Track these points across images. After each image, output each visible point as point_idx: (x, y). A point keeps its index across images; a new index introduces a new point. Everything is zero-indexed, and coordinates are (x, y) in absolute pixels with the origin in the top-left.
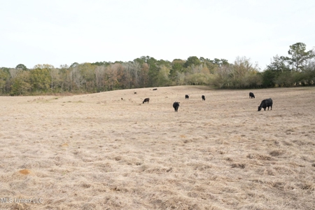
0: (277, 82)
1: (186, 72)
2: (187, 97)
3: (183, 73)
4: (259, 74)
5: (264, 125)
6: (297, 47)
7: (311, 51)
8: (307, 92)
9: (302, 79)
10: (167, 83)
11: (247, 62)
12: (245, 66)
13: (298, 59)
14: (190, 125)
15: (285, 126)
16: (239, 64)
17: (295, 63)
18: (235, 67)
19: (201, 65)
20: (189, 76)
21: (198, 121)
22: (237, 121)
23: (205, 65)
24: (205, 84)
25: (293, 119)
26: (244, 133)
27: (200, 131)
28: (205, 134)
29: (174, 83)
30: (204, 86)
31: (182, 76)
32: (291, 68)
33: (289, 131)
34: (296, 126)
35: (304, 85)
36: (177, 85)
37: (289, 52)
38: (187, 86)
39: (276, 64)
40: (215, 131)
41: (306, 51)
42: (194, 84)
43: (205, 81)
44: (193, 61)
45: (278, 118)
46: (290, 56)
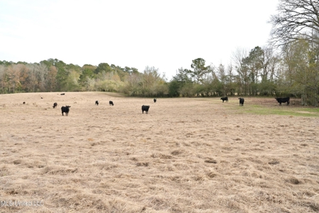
0: (181, 92)
1: (96, 78)
2: (97, 103)
3: (93, 79)
4: (166, 84)
5: (168, 130)
6: (198, 62)
7: (209, 67)
8: (205, 102)
9: (201, 90)
10: (76, 89)
11: (155, 72)
12: (154, 76)
13: (199, 72)
14: (98, 129)
15: (186, 130)
16: (148, 73)
17: (196, 76)
18: (144, 76)
19: (112, 72)
20: (100, 83)
21: (107, 126)
22: (144, 126)
23: (116, 72)
24: (115, 91)
25: (193, 125)
26: (150, 136)
27: (109, 135)
28: (113, 137)
29: (83, 88)
30: (114, 93)
31: (92, 82)
32: (193, 80)
33: (189, 135)
34: (195, 130)
35: (203, 96)
36: (87, 90)
37: (192, 66)
38: (97, 92)
39: (180, 76)
40: (123, 135)
41: (205, 66)
42: (104, 91)
43: (115, 88)
44: (103, 67)
45: (180, 124)
46: (193, 70)
